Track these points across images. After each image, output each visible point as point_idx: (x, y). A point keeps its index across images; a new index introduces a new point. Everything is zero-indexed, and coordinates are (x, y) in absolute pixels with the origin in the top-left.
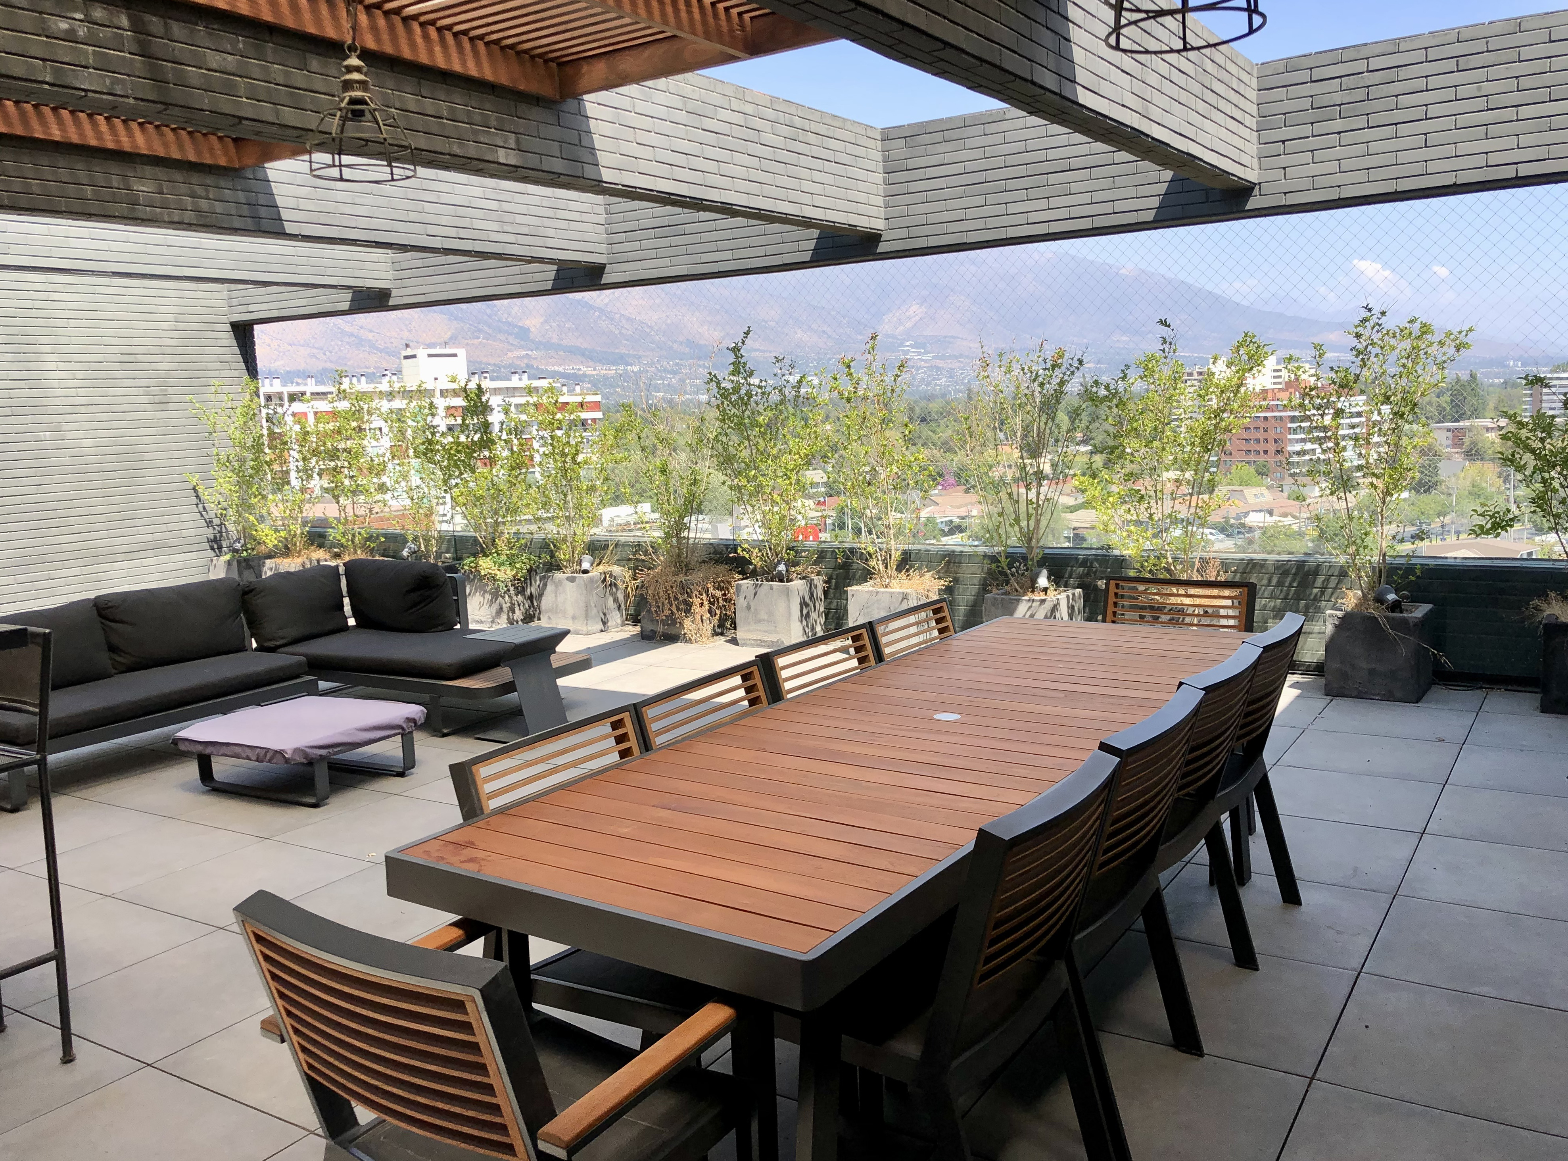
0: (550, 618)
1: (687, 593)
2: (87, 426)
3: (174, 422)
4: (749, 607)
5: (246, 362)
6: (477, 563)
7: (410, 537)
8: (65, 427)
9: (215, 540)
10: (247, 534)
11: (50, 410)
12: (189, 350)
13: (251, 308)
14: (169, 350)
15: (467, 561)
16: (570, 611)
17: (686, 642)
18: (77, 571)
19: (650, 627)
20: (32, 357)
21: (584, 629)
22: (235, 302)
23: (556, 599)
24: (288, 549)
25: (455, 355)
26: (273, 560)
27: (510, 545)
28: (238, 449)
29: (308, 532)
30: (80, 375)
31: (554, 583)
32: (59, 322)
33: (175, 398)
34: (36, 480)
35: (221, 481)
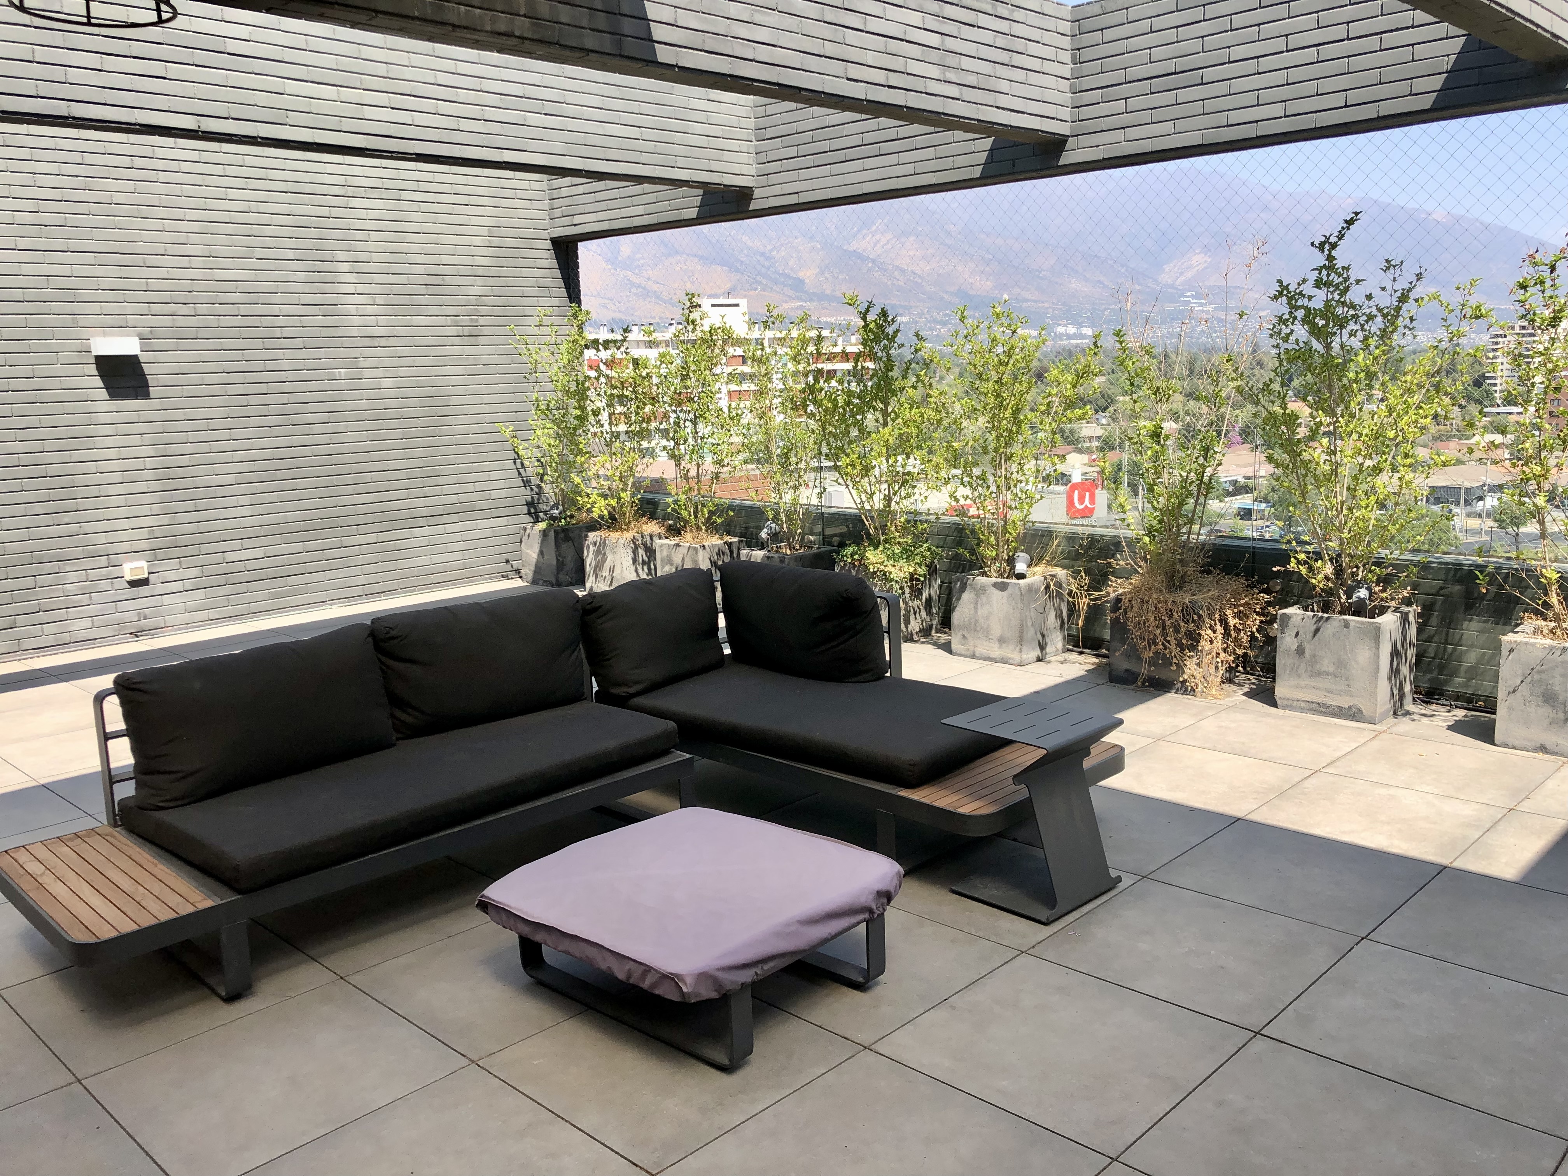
0: (964, 637)
1: (1193, 621)
2: (387, 362)
3: (485, 359)
4: (1300, 651)
5: (568, 287)
6: (863, 557)
7: (770, 514)
8: (363, 363)
9: (530, 504)
10: (569, 500)
11: (347, 342)
12: (504, 271)
13: (577, 219)
14: (480, 271)
15: (849, 550)
16: (997, 631)
17: (1186, 692)
18: (372, 538)
19: (1122, 664)
20: (329, 277)
21: (1016, 656)
22: (557, 213)
23: (976, 612)
24: (615, 519)
25: (737, 305)
26: (597, 533)
27: (905, 529)
28: (560, 394)
29: (639, 500)
30: (380, 299)
31: (975, 589)
32: (359, 235)
33: (486, 331)
34: (330, 427)
35: (539, 432)
